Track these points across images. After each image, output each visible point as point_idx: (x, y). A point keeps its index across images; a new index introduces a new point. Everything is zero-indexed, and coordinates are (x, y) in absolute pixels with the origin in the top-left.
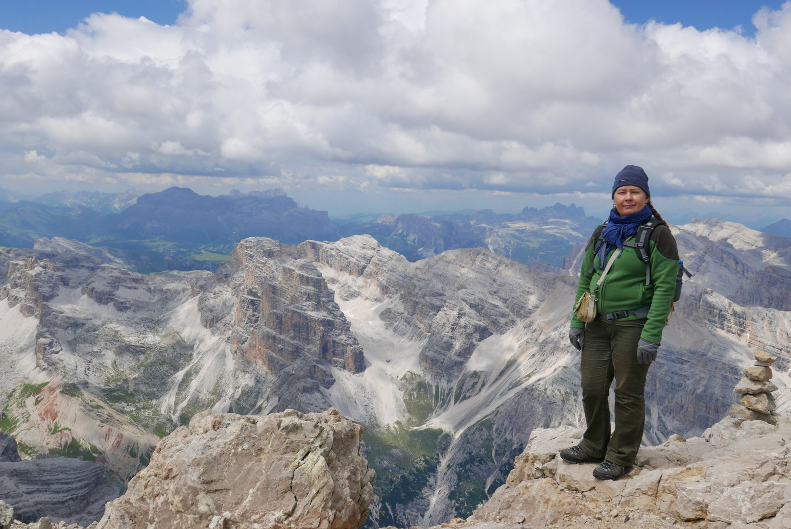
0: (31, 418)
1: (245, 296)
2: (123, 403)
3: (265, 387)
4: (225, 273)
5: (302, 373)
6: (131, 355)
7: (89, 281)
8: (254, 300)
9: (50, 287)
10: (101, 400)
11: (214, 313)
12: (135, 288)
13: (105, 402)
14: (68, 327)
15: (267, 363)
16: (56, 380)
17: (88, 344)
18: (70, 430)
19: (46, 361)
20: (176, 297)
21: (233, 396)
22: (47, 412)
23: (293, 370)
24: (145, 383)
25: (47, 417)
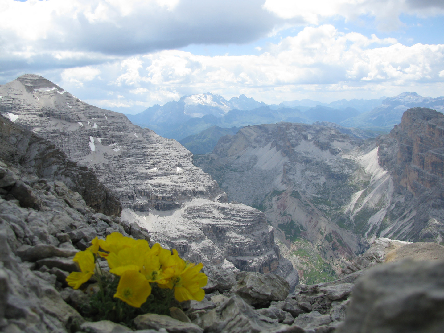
0: (273, 207)
1: (403, 144)
2: (323, 205)
3: (410, 203)
4: (396, 131)
5: (435, 196)
6: (334, 180)
7: (317, 137)
8: (409, 147)
9: (296, 139)
10: (311, 202)
11: (386, 157)
12: (343, 142)
13: (313, 203)
14: (303, 162)
15: (413, 187)
16: (290, 189)
17: (311, 172)
18: (291, 215)
19: (286, 179)
20: (367, 147)
21: (389, 207)
22: (281, 205)
23: (429, 194)
24: (339, 196)
25: (281, 208)
